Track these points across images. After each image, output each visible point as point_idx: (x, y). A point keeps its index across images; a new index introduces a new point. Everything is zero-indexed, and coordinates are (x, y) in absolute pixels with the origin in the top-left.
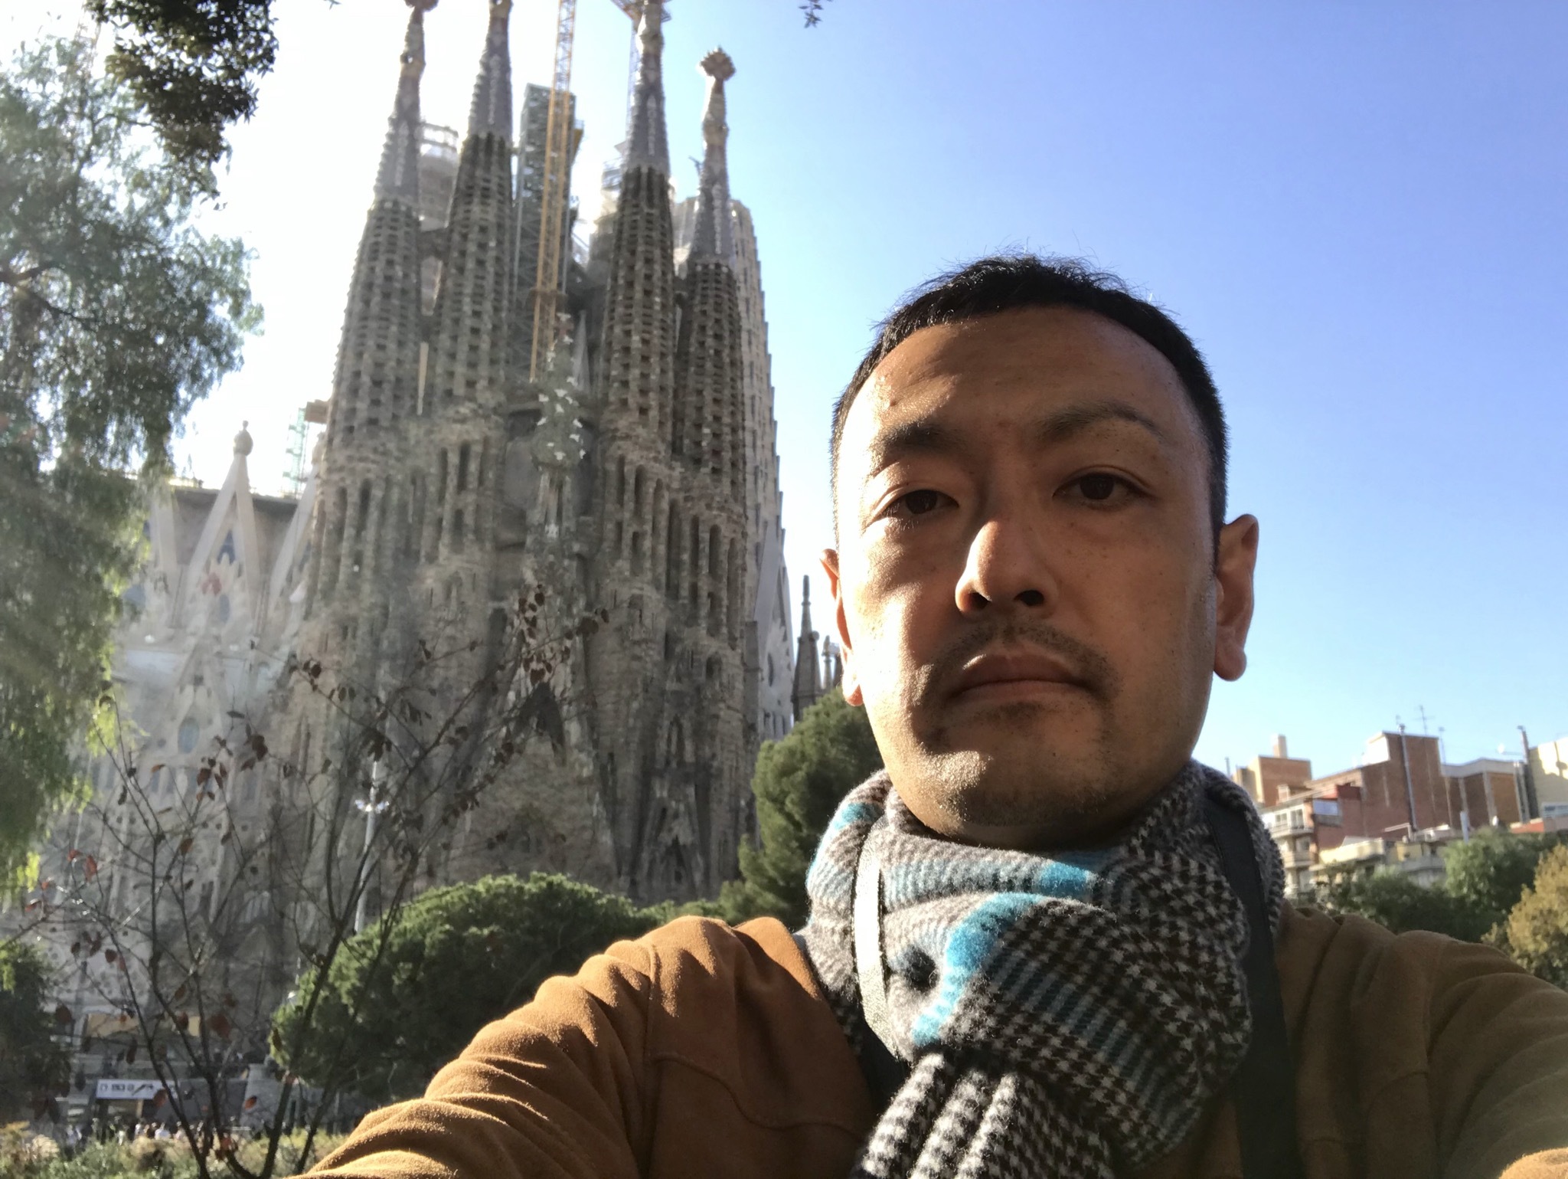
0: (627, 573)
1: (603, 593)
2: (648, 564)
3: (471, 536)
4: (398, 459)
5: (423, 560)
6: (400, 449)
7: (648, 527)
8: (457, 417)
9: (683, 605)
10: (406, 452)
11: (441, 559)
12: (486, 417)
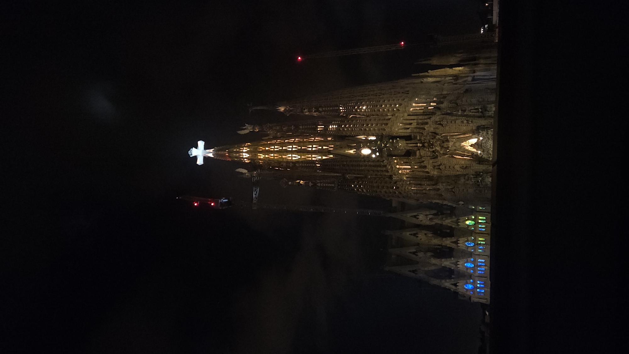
0: (428, 126)
1: (433, 131)
2: (426, 121)
3: (422, 164)
4: (403, 182)
5: (429, 175)
6: (401, 181)
7: (415, 121)
8: (391, 169)
9: (435, 110)
10: (401, 180)
11: (429, 171)
12: (390, 162)
